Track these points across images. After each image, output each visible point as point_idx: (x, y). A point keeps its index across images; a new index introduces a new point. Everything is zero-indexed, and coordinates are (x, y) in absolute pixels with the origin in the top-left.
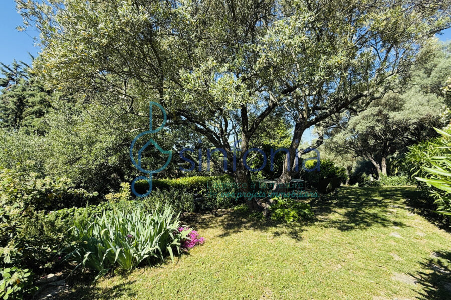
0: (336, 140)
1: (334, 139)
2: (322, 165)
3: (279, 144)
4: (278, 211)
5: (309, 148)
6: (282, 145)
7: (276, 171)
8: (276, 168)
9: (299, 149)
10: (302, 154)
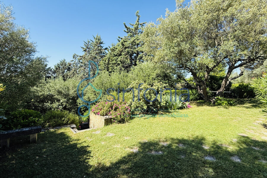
0: (256, 72)
1: (254, 71)
2: (244, 86)
3: (217, 74)
4: (219, 101)
5: (235, 77)
6: (219, 75)
7: (216, 88)
8: (216, 87)
9: (230, 77)
10: (231, 80)
